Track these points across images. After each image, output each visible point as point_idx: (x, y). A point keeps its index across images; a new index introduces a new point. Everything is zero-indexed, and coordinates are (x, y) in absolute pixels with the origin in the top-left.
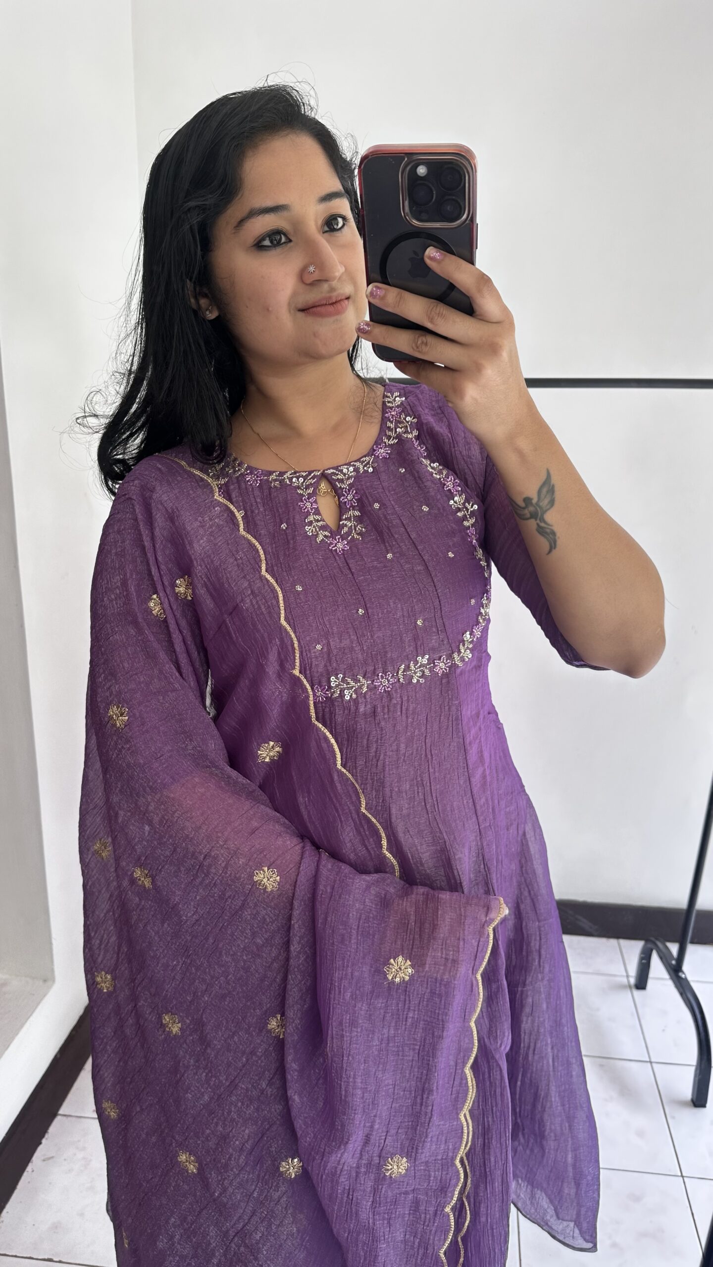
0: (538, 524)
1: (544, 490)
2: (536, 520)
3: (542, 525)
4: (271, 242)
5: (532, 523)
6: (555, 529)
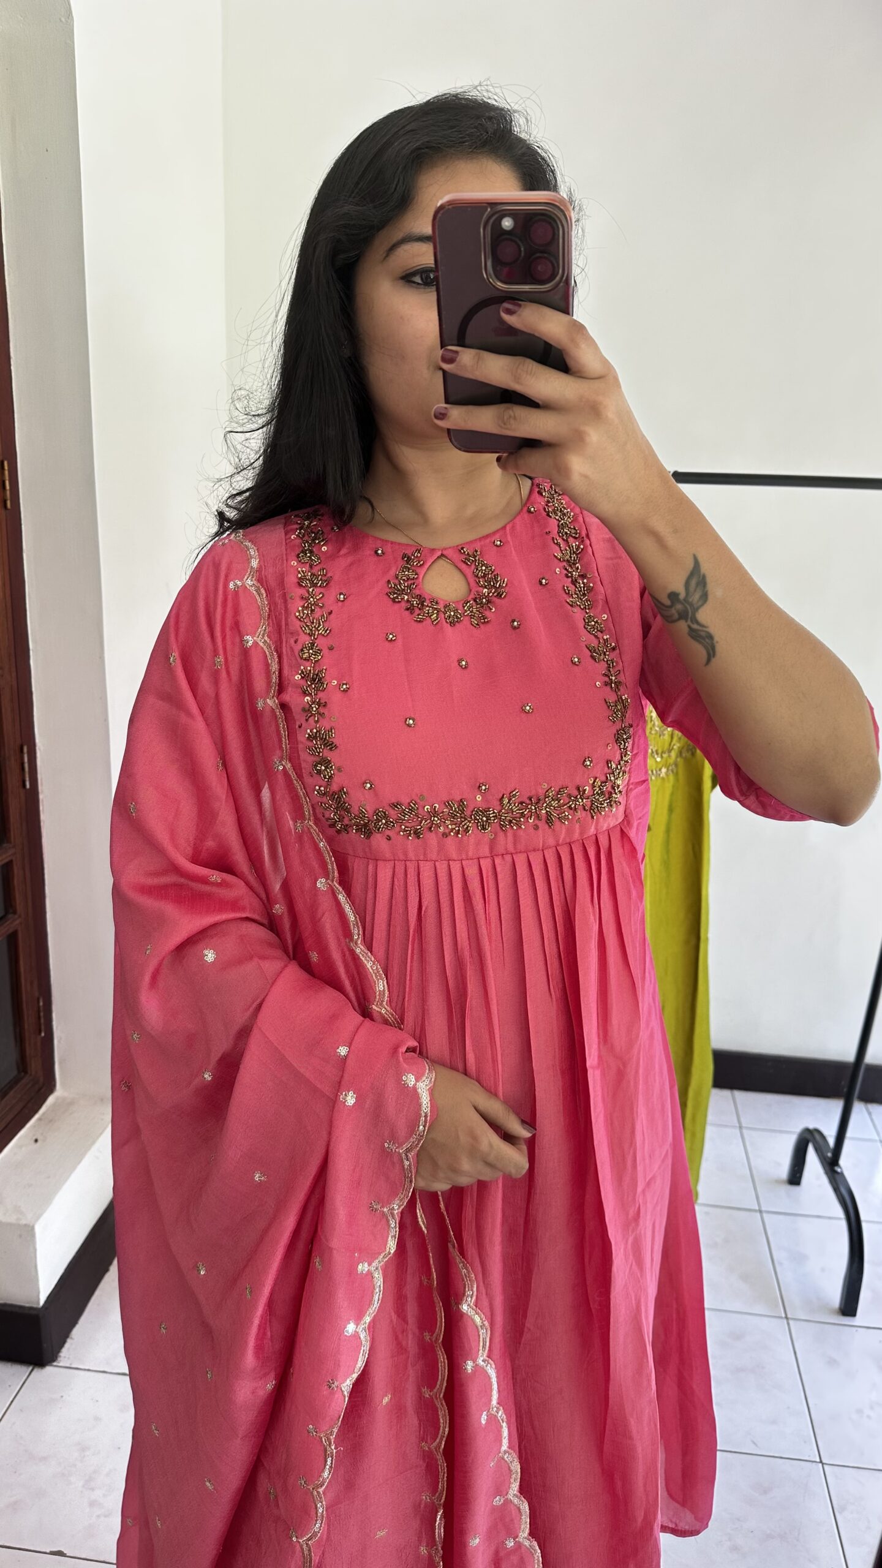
0: (690, 626)
1: (693, 582)
2: (687, 621)
3: (696, 627)
5: (683, 626)
6: (711, 631)
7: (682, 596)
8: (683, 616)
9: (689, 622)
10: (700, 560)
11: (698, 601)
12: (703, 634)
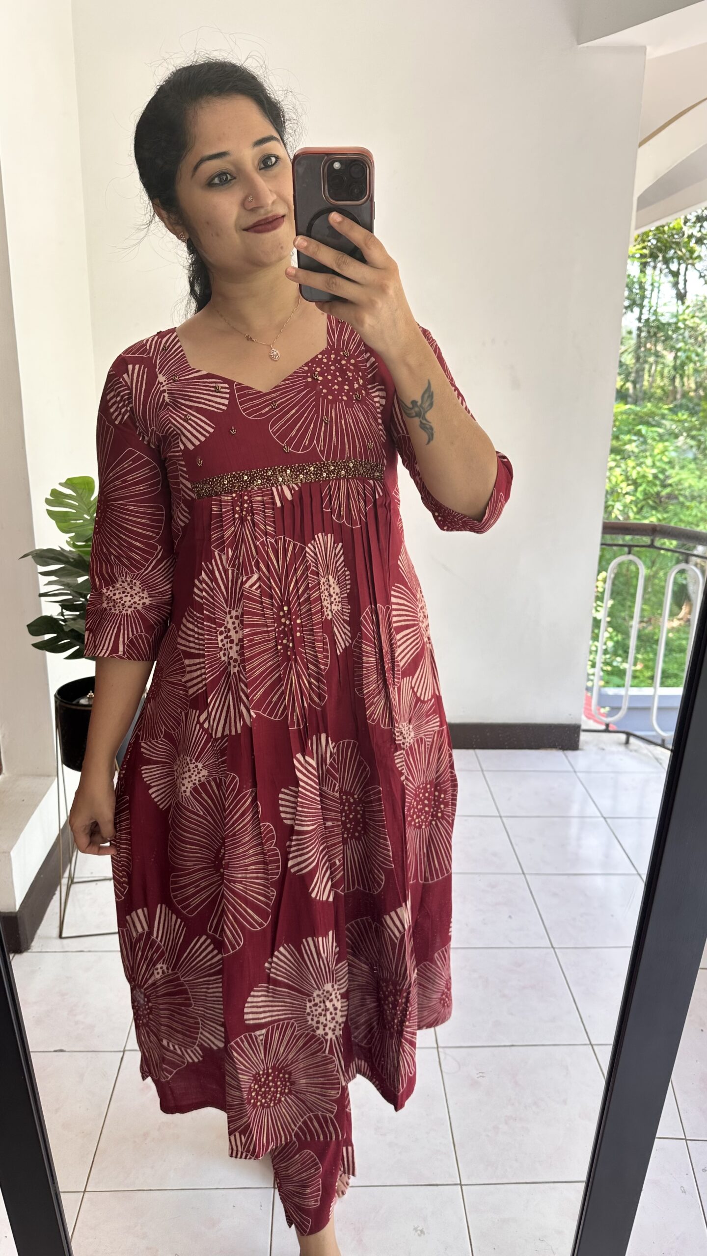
0: (421, 421)
1: (426, 396)
2: (420, 418)
3: (424, 422)
4: (220, 181)
5: (417, 421)
6: (434, 425)
7: (419, 403)
8: (418, 415)
9: (421, 419)
10: (432, 383)
11: (428, 407)
12: (428, 426)
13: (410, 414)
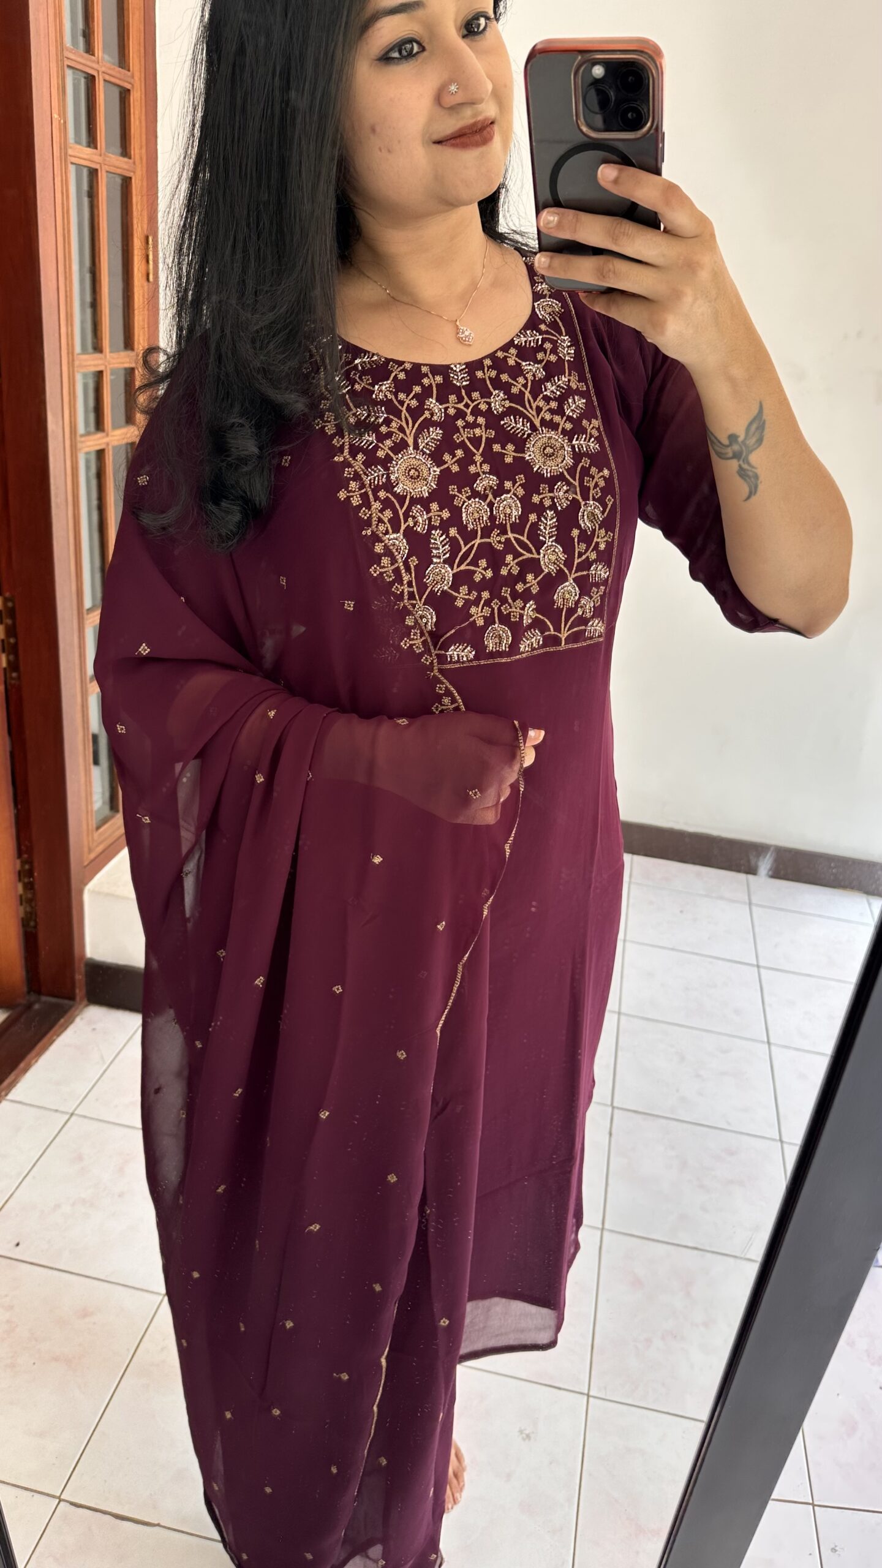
1: (754, 427)
5: (734, 464)
6: (759, 471)
7: (741, 439)
8: (737, 456)
9: (741, 462)
10: (764, 407)
11: (754, 444)
12: (750, 474)
13: (721, 453)
